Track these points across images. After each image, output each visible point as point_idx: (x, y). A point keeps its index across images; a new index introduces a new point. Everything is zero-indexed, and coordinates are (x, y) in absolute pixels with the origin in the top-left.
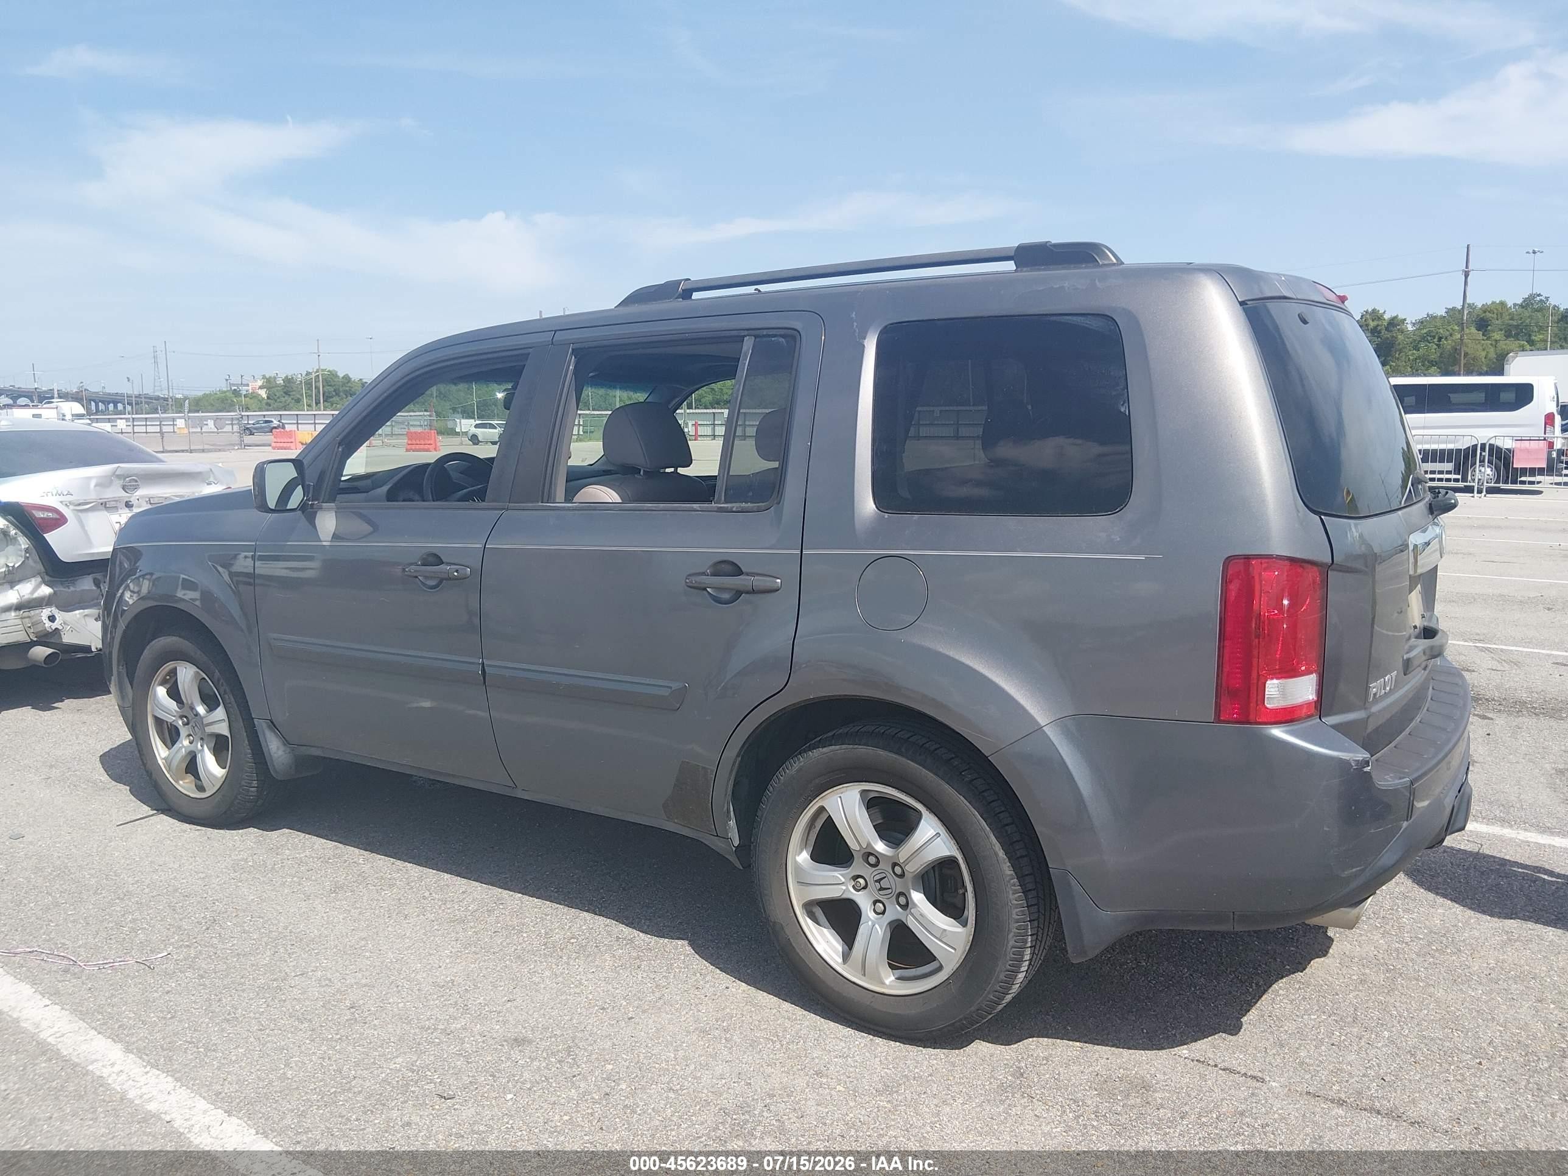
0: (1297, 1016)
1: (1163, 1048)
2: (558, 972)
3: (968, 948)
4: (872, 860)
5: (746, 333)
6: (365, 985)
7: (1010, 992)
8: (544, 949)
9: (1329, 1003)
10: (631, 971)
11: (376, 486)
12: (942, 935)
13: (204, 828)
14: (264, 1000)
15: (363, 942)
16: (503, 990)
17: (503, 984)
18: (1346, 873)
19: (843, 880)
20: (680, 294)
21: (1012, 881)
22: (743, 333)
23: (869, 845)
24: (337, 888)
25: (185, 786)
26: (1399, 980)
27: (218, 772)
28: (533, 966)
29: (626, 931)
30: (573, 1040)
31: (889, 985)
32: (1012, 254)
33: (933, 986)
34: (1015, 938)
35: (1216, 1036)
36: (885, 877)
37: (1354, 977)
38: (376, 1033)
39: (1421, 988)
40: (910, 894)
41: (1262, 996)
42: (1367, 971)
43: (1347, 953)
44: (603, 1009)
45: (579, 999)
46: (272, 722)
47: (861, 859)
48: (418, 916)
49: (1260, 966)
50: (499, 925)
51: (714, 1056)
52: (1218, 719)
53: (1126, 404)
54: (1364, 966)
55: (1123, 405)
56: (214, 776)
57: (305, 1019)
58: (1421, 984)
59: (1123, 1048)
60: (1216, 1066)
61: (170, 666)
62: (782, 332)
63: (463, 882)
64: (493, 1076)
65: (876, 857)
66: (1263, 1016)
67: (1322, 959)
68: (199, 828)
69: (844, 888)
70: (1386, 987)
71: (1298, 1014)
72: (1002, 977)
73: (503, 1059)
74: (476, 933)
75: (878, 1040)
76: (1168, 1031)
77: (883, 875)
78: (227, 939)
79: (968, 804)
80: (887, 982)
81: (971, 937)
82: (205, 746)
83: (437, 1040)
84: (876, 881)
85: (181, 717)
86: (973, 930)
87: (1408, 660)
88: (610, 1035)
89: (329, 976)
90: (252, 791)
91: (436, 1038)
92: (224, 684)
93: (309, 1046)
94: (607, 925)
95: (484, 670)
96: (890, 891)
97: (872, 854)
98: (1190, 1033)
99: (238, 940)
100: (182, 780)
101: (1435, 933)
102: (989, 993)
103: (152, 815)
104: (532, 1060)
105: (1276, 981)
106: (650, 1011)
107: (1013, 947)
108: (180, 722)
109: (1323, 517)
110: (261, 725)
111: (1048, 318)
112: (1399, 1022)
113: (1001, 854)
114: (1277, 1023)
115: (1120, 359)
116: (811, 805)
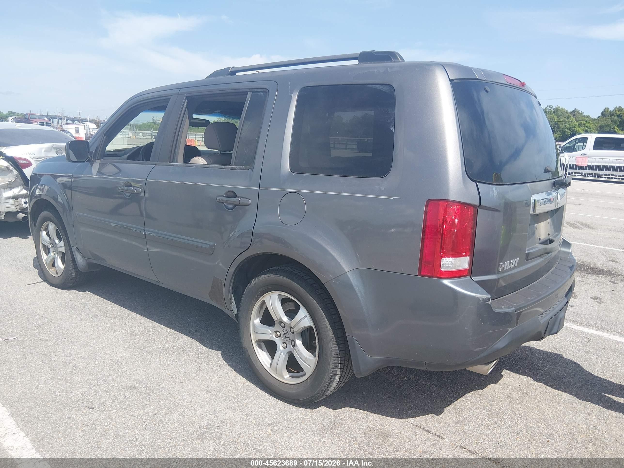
0: (471, 410)
1: (403, 418)
2: (162, 360)
3: (315, 366)
4: (283, 325)
5: (249, 90)
6: (84, 358)
7: (331, 387)
8: (161, 350)
9: (489, 406)
10: (191, 363)
11: (125, 154)
12: (306, 360)
13: (57, 289)
14: (42, 360)
15: (92, 340)
16: (136, 365)
17: (138, 363)
18: (477, 349)
19: (271, 332)
20: (229, 73)
21: (333, 339)
22: (248, 90)
23: (281, 318)
24: (95, 317)
25: (52, 271)
26: (526, 398)
27: (62, 267)
28: (153, 356)
29: (198, 345)
30: (154, 389)
31: (286, 379)
32: (358, 56)
33: (302, 381)
34: (333, 364)
35: (429, 415)
36: (287, 333)
37: (506, 395)
38: (77, 378)
39: (535, 403)
40: (295, 340)
41: (458, 399)
42: (513, 392)
43: (507, 383)
44: (173, 377)
45: (165, 372)
46: (77, 248)
47: (278, 324)
48: (119, 331)
49: (464, 385)
50: (149, 338)
51: (207, 403)
52: (420, 274)
53: (394, 127)
54: (512, 390)
55: (392, 127)
56: (60, 268)
57: (54, 369)
58: (536, 401)
59: (385, 416)
60: (424, 429)
61: (46, 223)
62: (262, 90)
63: (144, 319)
64: (114, 401)
65: (284, 324)
66: (455, 408)
67: (494, 385)
68: (55, 288)
69: (271, 336)
70: (519, 401)
71: (472, 409)
72: (327, 380)
73: (121, 394)
74: (138, 340)
75: (280, 402)
76: (409, 411)
77: (286, 332)
78: (41, 334)
79: (317, 304)
80: (286, 377)
81: (317, 362)
82: (58, 256)
83: (99, 384)
84: (284, 334)
85: (51, 244)
86: (317, 359)
87: (528, 254)
88: (169, 389)
89: (72, 353)
90: (73, 275)
91: (99, 383)
92: (63, 232)
93: (49, 381)
94: (192, 342)
95: (145, 233)
96: (288, 339)
97: (282, 322)
98: (418, 412)
99: (45, 335)
100: (51, 269)
101: (552, 378)
102: (322, 387)
103: (41, 282)
104: (133, 396)
105: (468, 393)
106: (191, 380)
107: (332, 368)
108: (51, 246)
109: (478, 183)
110: (74, 249)
111: (366, 86)
112: (518, 418)
113: (329, 327)
114: (460, 412)
115: (393, 105)
116: (259, 299)
